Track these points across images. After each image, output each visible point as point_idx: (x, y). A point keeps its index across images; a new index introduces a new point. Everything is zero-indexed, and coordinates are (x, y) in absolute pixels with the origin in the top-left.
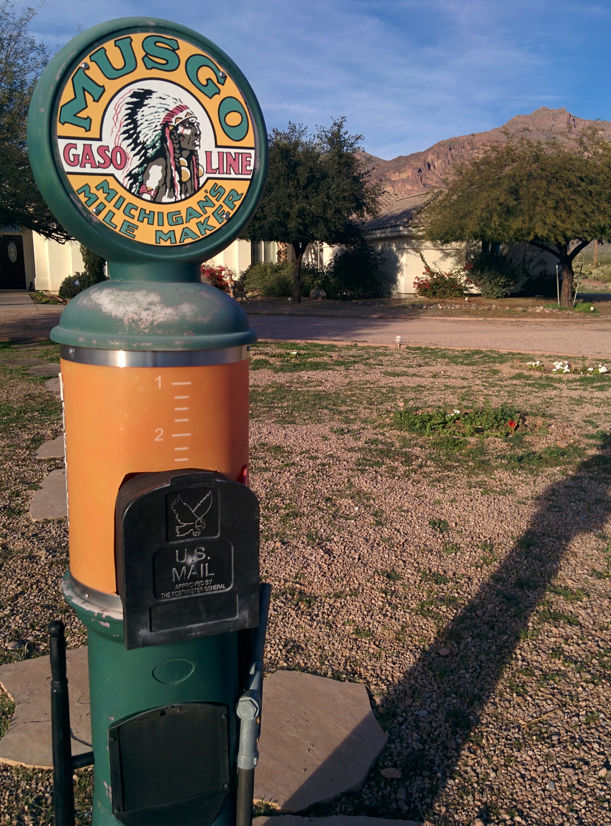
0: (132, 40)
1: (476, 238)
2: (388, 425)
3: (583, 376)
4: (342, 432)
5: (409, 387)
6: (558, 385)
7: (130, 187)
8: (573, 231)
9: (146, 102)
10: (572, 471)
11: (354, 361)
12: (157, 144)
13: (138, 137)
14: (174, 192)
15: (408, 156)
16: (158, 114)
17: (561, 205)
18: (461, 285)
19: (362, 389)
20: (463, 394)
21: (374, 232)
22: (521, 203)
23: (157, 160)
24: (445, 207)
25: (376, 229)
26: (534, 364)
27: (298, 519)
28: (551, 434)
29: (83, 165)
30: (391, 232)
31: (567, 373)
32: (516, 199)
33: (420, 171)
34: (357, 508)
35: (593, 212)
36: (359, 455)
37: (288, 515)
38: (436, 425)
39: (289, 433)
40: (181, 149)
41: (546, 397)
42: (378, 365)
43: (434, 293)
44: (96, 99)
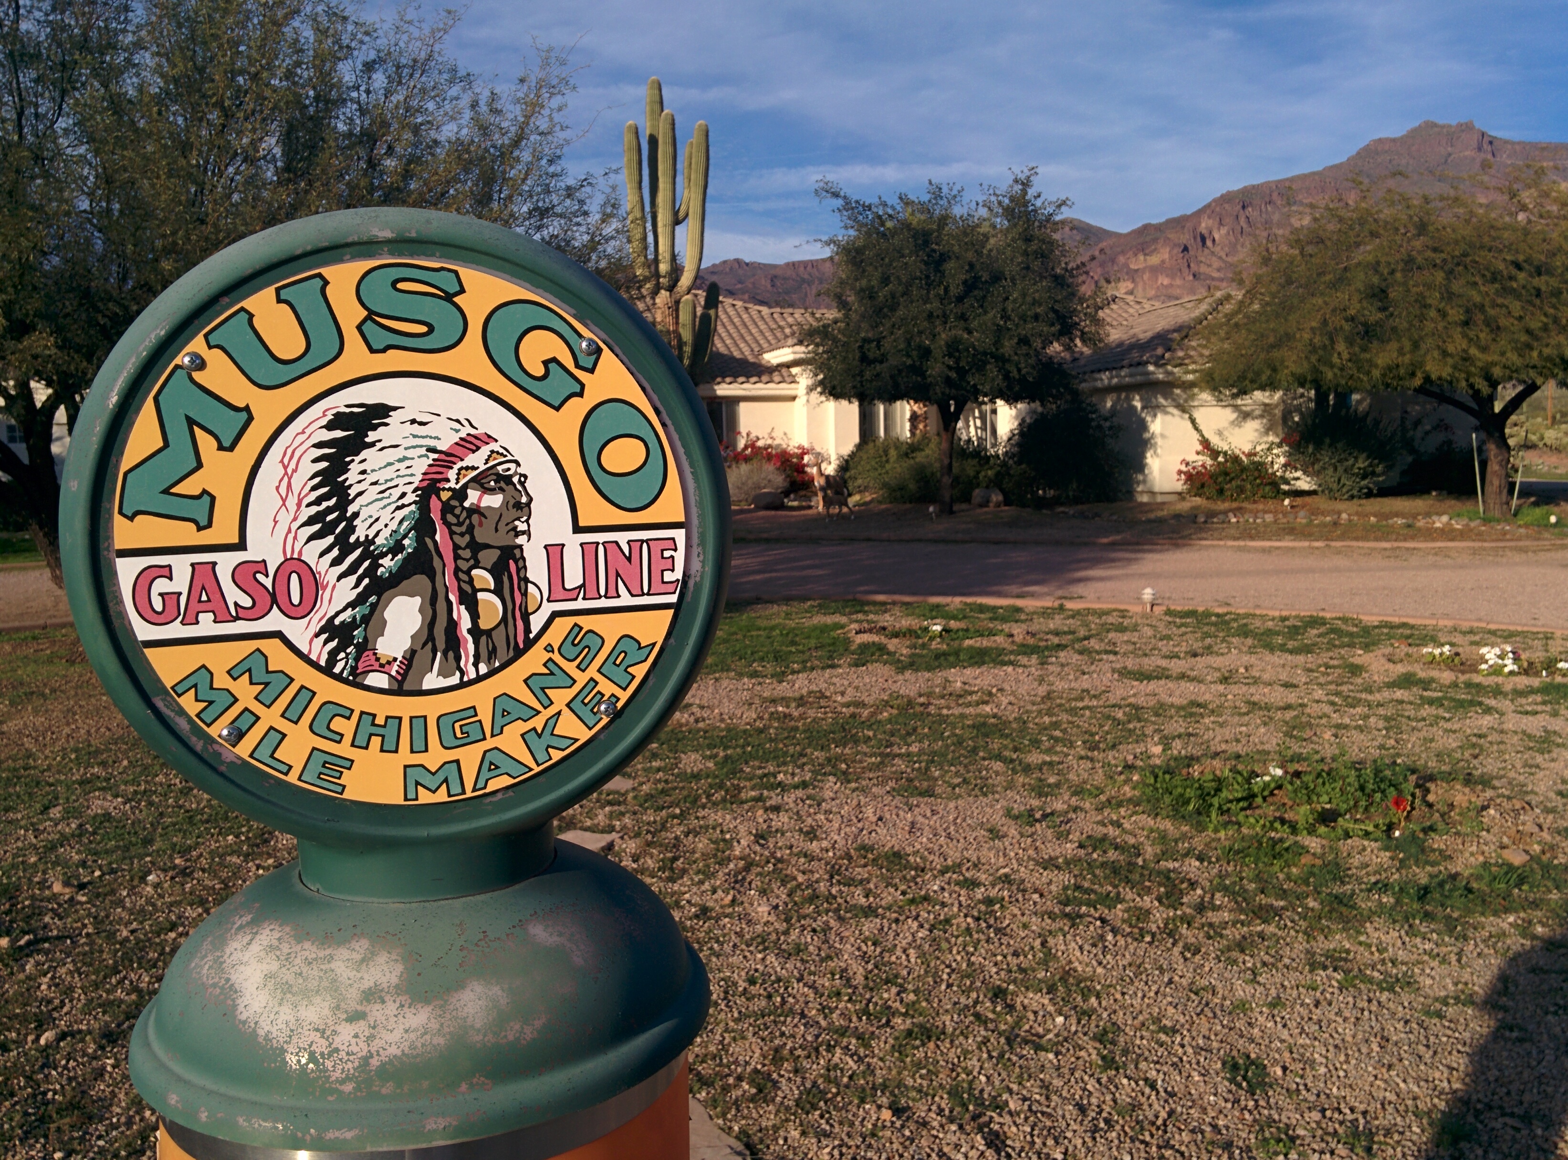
0: (326, 283)
1: (1302, 385)
2: (1130, 800)
3: (1548, 680)
4: (1029, 818)
5: (1172, 705)
6: (1492, 702)
7: (327, 661)
8: (1505, 367)
9: (372, 436)
10: (1543, 925)
11: (1058, 646)
12: (406, 542)
13: (350, 529)
14: (458, 658)
15: (1161, 224)
16: (408, 463)
17: (1479, 317)
18: (1274, 474)
19: (1073, 711)
20: (1287, 723)
21: (1097, 376)
22: (1392, 315)
23: (405, 583)
24: (1237, 325)
25: (1099, 371)
26: (1437, 652)
27: (931, 1045)
28: (1488, 831)
29: (190, 618)
30: (1131, 375)
31: (1511, 673)
32: (1383, 309)
33: (1186, 249)
34: (1060, 1020)
35: (1545, 328)
36: (1066, 878)
37: (909, 1033)
38: (1231, 801)
39: (920, 819)
40: (476, 547)
41: (1469, 731)
42: (1107, 652)
43: (1221, 492)
44: (226, 444)
